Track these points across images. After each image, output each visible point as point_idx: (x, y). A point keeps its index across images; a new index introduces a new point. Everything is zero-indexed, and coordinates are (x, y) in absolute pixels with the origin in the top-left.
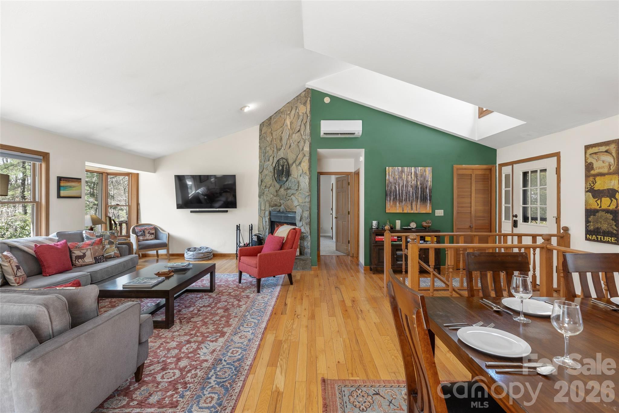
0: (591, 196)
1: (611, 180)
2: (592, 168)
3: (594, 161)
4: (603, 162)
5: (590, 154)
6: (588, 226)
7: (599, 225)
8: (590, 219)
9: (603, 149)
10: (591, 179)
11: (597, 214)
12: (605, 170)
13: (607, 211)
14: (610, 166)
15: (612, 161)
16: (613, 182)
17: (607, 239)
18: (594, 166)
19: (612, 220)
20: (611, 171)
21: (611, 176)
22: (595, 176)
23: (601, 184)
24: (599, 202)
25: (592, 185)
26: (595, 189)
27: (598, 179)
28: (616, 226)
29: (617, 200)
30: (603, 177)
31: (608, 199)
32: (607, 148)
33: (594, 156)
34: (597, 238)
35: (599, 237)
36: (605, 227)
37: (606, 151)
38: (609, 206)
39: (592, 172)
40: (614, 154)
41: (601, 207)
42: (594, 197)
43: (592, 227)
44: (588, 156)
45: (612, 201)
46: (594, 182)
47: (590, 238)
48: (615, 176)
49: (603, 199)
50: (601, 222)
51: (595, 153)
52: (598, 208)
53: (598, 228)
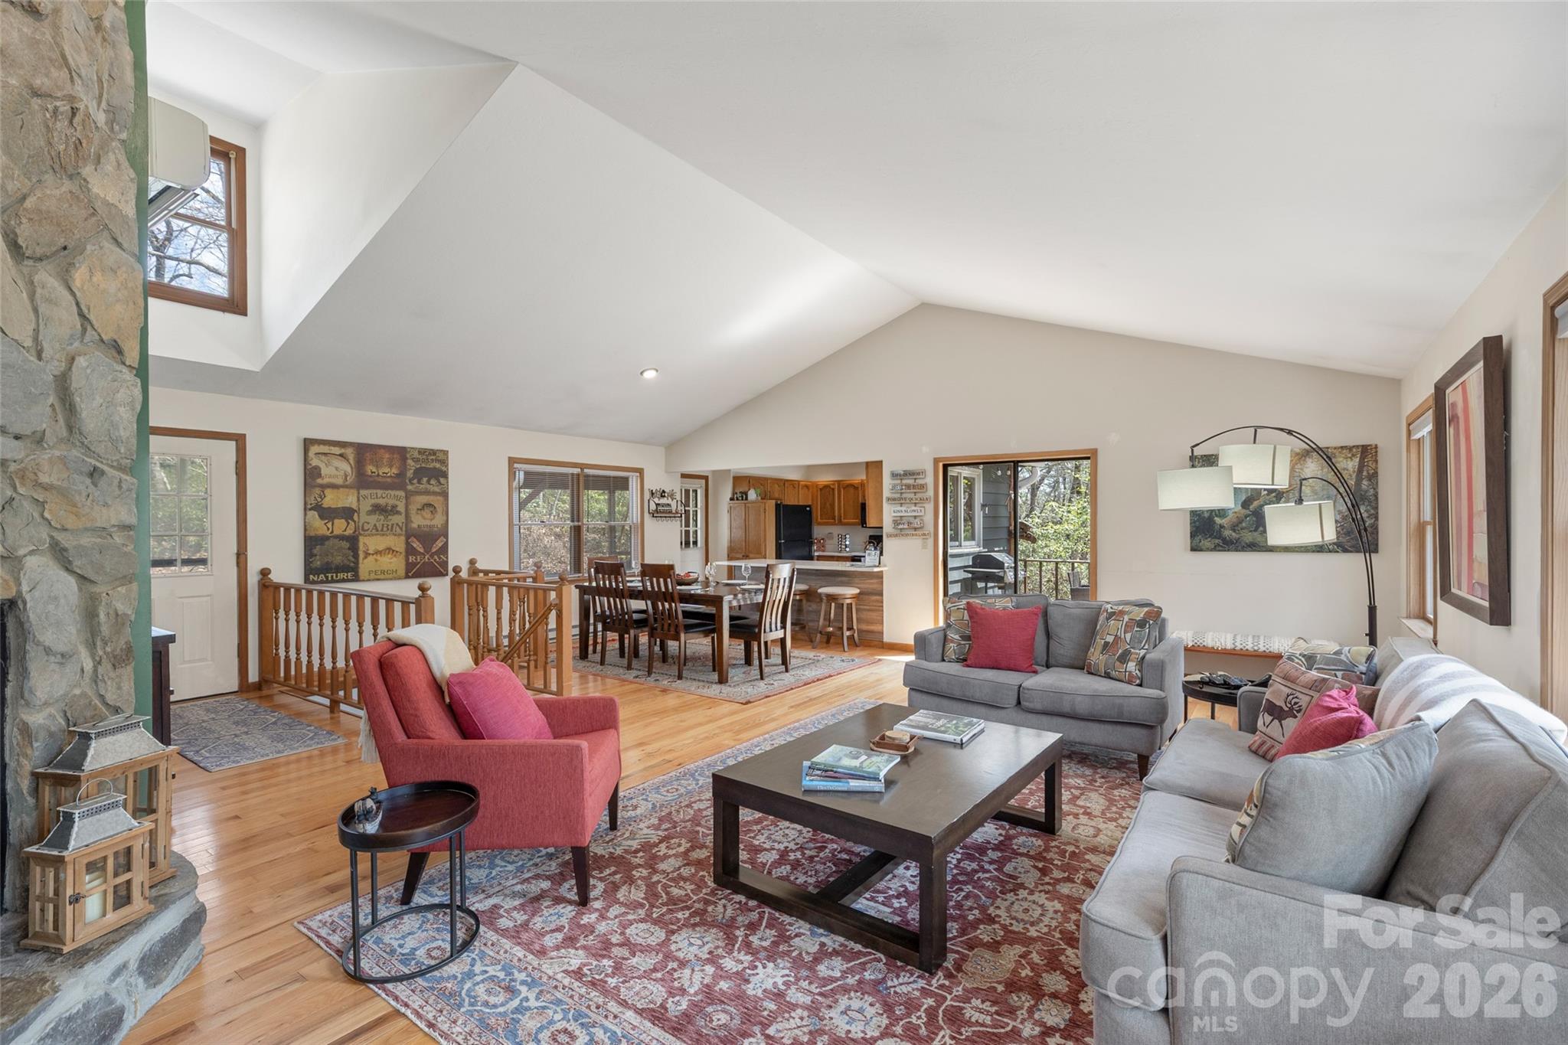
0: (317, 516)
1: (348, 495)
2: (320, 475)
3: (322, 466)
4: (337, 469)
5: (316, 454)
6: (311, 562)
7: (329, 559)
8: (315, 551)
9: (337, 450)
10: (317, 491)
11: (327, 543)
12: (339, 481)
13: (342, 538)
14: (346, 476)
15: (349, 469)
16: (350, 500)
17: (341, 576)
18: (322, 472)
19: (349, 549)
20: (347, 483)
21: (347, 490)
22: (323, 487)
23: (331, 500)
24: (330, 525)
25: (319, 500)
26: (325, 506)
27: (328, 491)
28: (353, 556)
29: (355, 522)
30: (336, 490)
31: (343, 520)
32: (343, 451)
33: (323, 457)
34: (327, 577)
35: (330, 575)
36: (338, 560)
37: (341, 455)
38: (345, 530)
39: (319, 481)
40: (352, 462)
41: (332, 532)
42: (322, 517)
43: (318, 563)
44: (311, 454)
45: (348, 523)
46: (323, 496)
47: (316, 579)
48: (352, 491)
49: (336, 521)
50: (332, 554)
51: (325, 454)
52: (328, 533)
53: (327, 563)
